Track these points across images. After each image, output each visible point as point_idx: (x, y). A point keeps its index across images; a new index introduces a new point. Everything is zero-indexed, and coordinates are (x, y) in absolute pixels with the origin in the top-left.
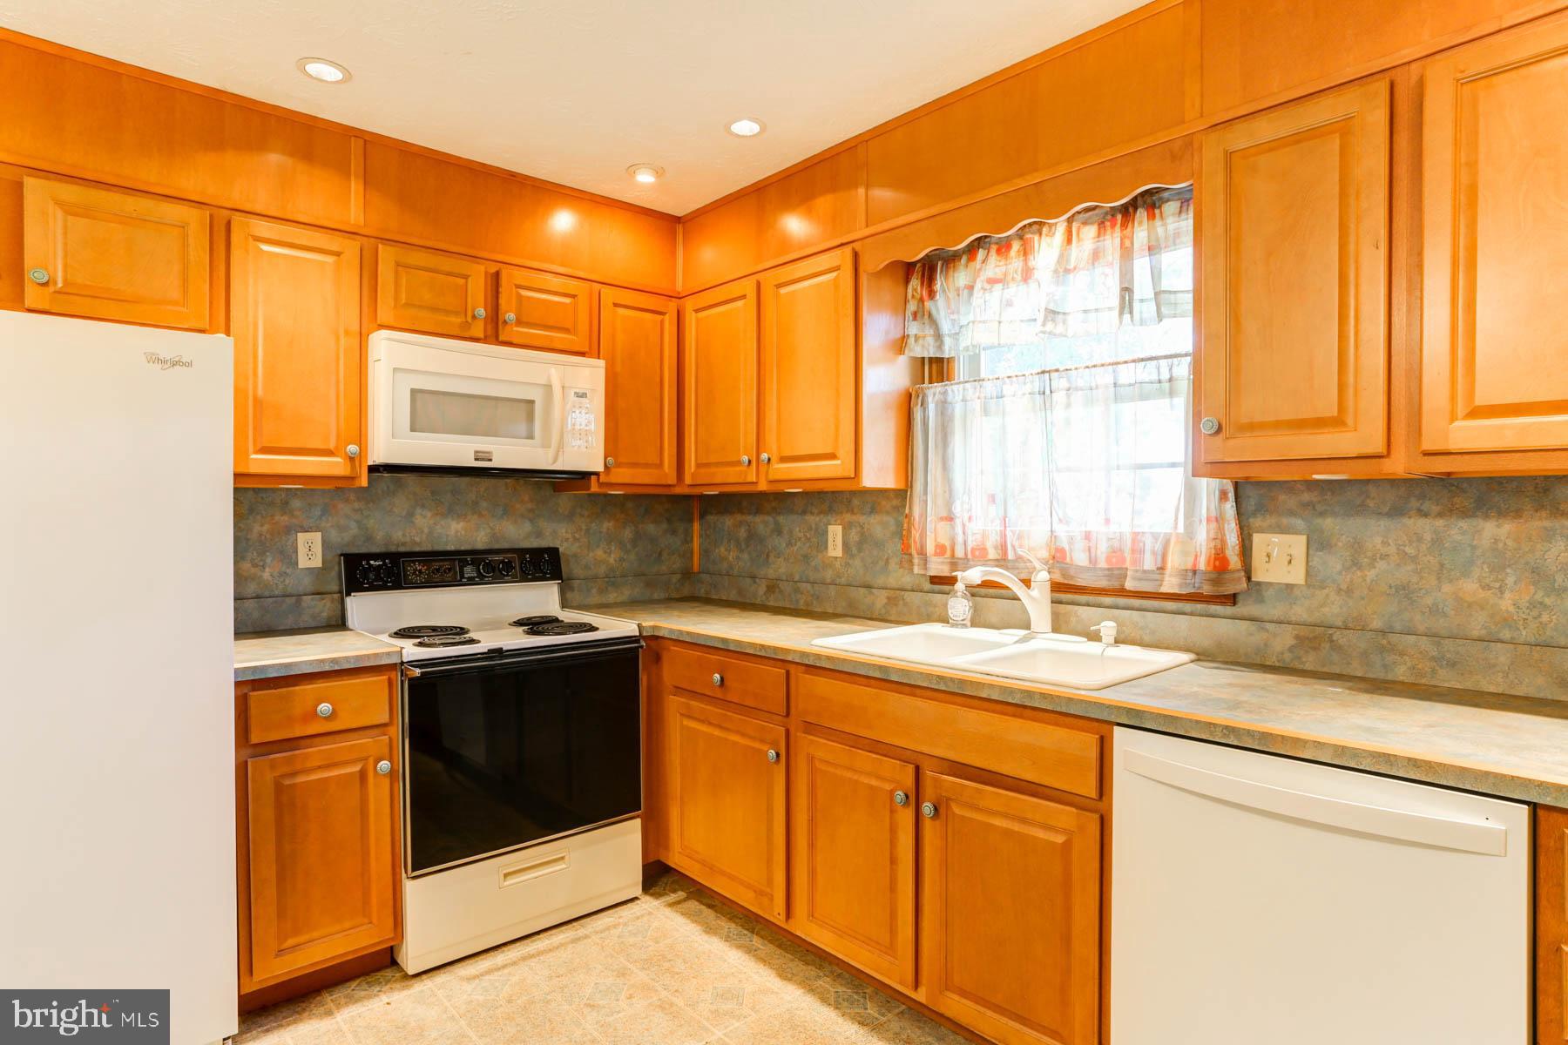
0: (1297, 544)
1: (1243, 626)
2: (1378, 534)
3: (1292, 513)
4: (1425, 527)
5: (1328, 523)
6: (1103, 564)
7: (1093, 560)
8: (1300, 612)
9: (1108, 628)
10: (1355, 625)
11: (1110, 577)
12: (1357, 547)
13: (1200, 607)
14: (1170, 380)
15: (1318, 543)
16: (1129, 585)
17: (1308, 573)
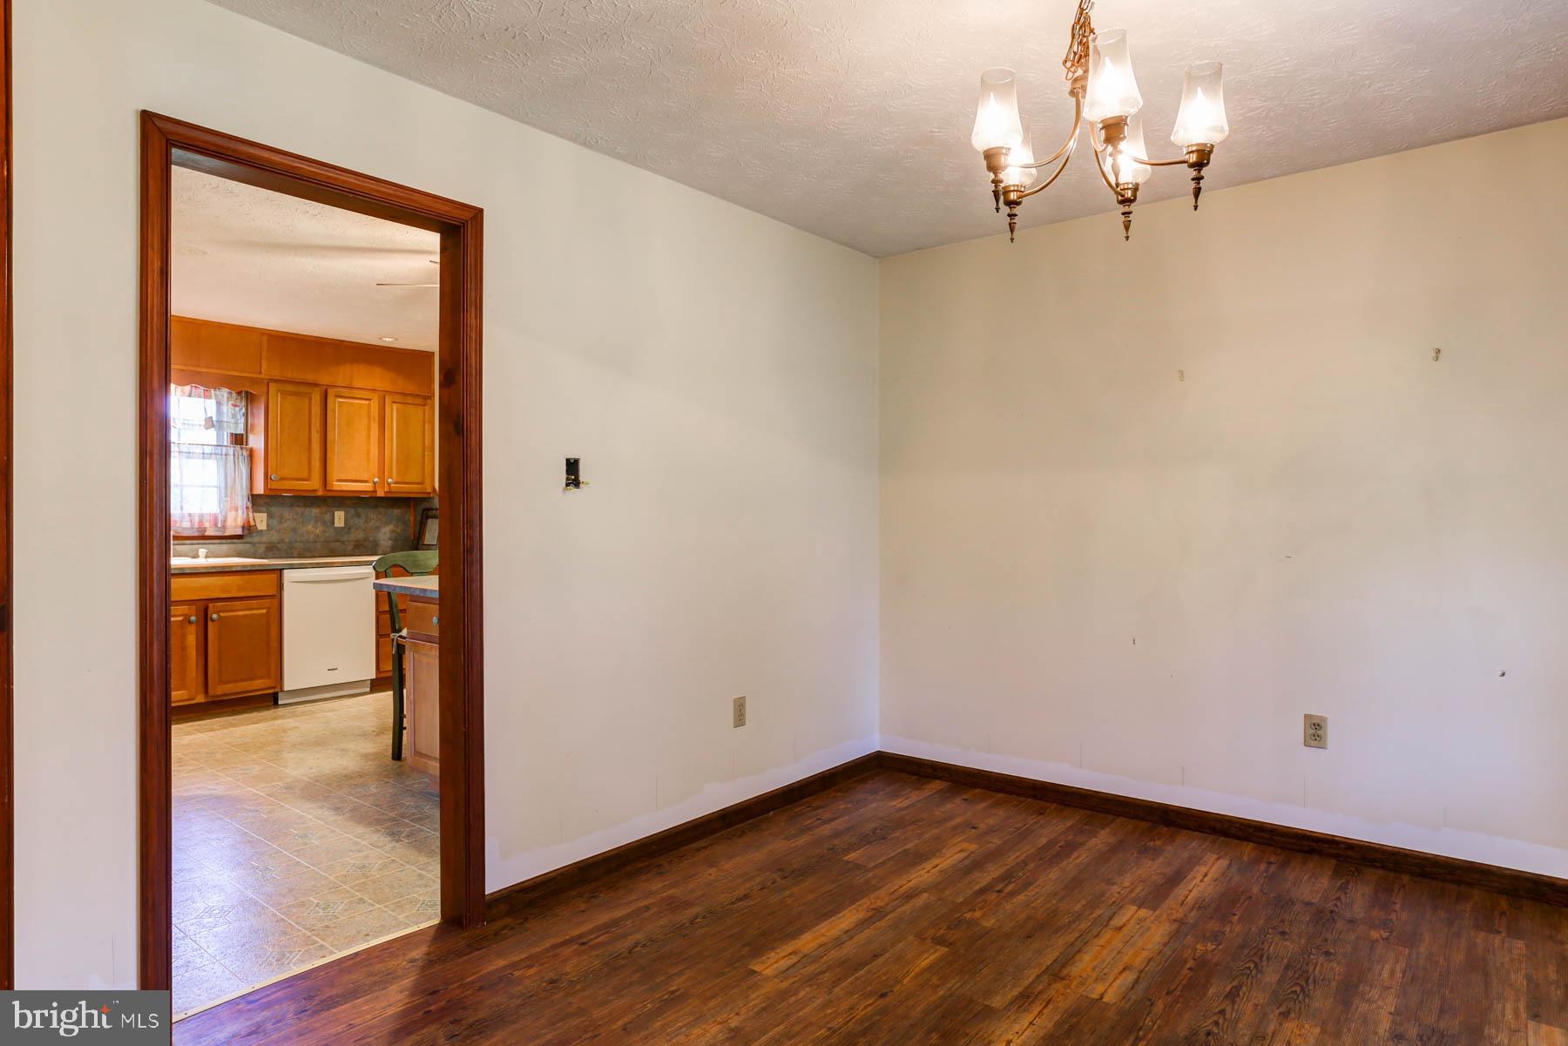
0: (264, 516)
1: (248, 545)
2: (287, 513)
3: (262, 506)
4: (299, 510)
5: (273, 509)
6: (196, 526)
7: (192, 525)
8: (264, 539)
9: (202, 551)
10: (282, 541)
11: (198, 531)
12: (281, 517)
13: (229, 541)
14: (226, 455)
15: (270, 516)
16: (207, 534)
17: (268, 525)
